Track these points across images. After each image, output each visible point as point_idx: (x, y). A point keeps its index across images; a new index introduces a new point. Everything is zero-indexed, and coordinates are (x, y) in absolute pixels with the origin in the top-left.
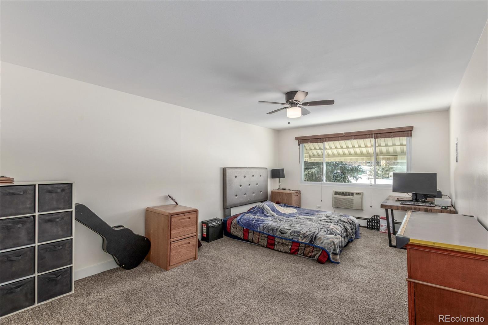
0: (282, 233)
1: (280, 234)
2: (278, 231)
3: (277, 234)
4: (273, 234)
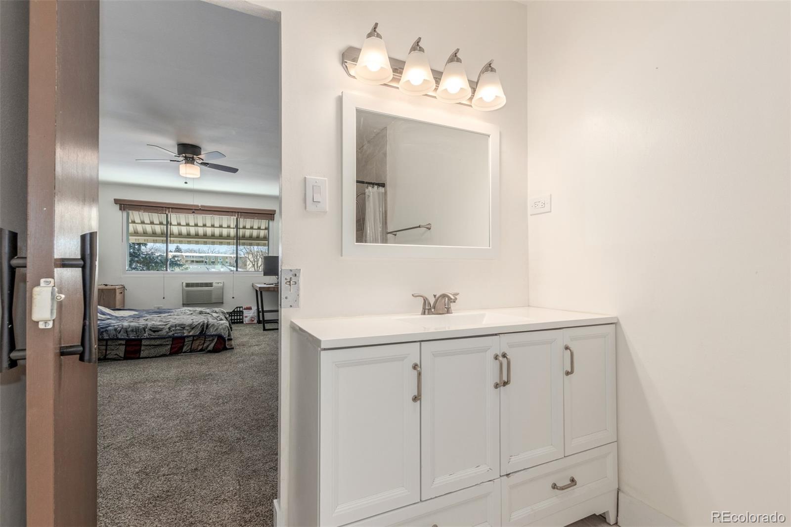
0: (154, 331)
1: (152, 333)
2: (146, 330)
3: (145, 335)
4: (138, 336)
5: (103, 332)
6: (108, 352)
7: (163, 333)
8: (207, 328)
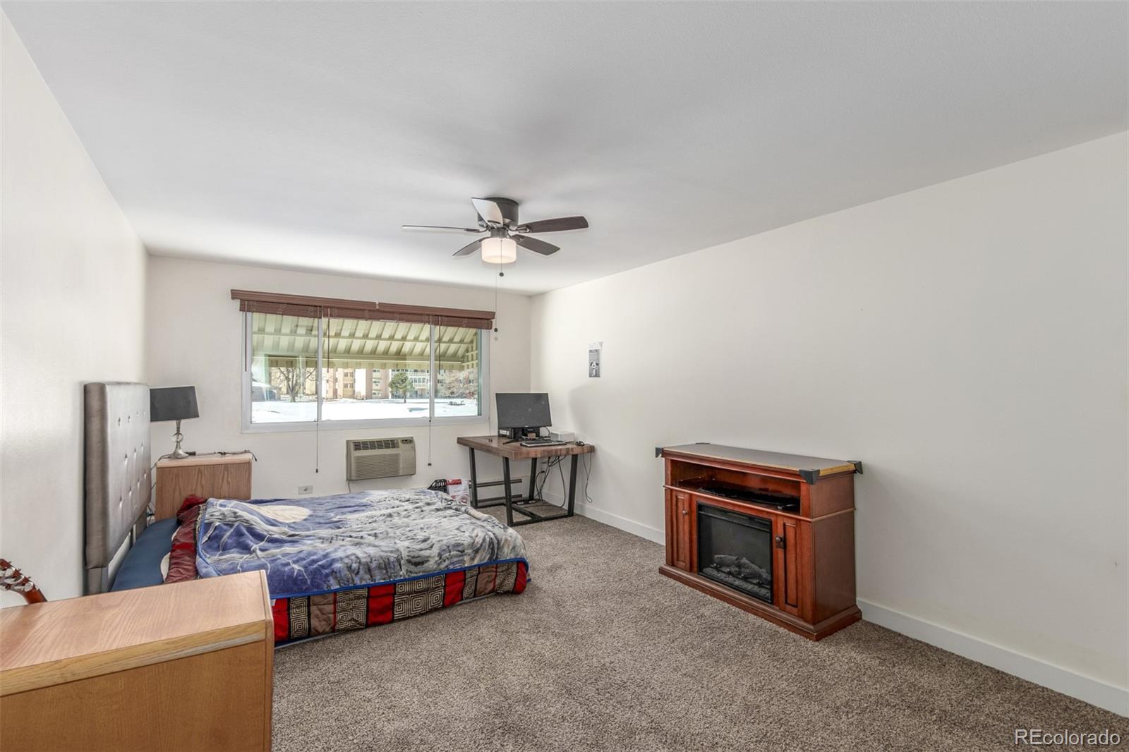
0: (416, 564)
1: (412, 568)
2: (402, 562)
3: (401, 573)
4: (390, 577)
5: (327, 575)
6: (339, 616)
7: (431, 565)
8: (498, 549)
